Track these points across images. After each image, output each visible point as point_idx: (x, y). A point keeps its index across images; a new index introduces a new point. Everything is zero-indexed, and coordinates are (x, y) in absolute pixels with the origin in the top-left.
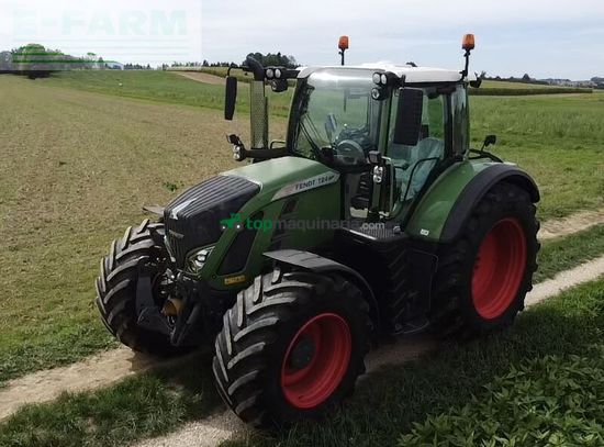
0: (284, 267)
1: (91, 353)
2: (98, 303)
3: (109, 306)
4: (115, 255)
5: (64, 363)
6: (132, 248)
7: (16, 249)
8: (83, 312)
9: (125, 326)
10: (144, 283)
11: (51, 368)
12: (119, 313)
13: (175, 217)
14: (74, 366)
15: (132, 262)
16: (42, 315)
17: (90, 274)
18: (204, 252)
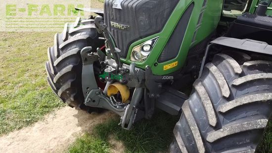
1: (48, 112)
2: (49, 81)
3: (58, 85)
4: (58, 45)
5: (29, 123)
6: (71, 39)
8: (40, 77)
9: (72, 99)
10: (88, 70)
11: (20, 128)
12: (66, 90)
13: (119, 7)
14: (37, 125)
15: (73, 50)
17: (43, 52)
18: (150, 42)
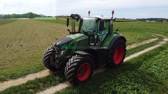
0: (78, 54)
1: (41, 70)
2: (43, 61)
3: (45, 62)
4: (46, 52)
5: (36, 72)
6: (49, 51)
7: (27, 51)
8: (40, 63)
9: (48, 65)
10: (52, 57)
11: (34, 73)
12: (47, 63)
13: (57, 45)
14: (38, 73)
15: (49, 53)
16: (32, 63)
17: (41, 55)
18: (63, 51)
